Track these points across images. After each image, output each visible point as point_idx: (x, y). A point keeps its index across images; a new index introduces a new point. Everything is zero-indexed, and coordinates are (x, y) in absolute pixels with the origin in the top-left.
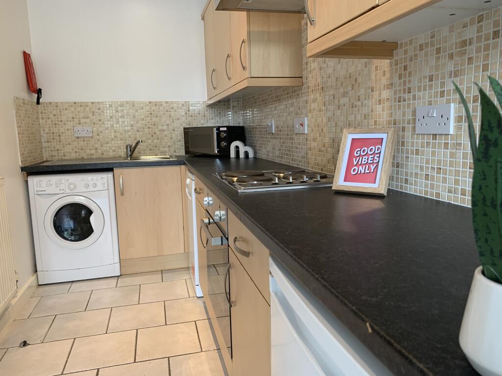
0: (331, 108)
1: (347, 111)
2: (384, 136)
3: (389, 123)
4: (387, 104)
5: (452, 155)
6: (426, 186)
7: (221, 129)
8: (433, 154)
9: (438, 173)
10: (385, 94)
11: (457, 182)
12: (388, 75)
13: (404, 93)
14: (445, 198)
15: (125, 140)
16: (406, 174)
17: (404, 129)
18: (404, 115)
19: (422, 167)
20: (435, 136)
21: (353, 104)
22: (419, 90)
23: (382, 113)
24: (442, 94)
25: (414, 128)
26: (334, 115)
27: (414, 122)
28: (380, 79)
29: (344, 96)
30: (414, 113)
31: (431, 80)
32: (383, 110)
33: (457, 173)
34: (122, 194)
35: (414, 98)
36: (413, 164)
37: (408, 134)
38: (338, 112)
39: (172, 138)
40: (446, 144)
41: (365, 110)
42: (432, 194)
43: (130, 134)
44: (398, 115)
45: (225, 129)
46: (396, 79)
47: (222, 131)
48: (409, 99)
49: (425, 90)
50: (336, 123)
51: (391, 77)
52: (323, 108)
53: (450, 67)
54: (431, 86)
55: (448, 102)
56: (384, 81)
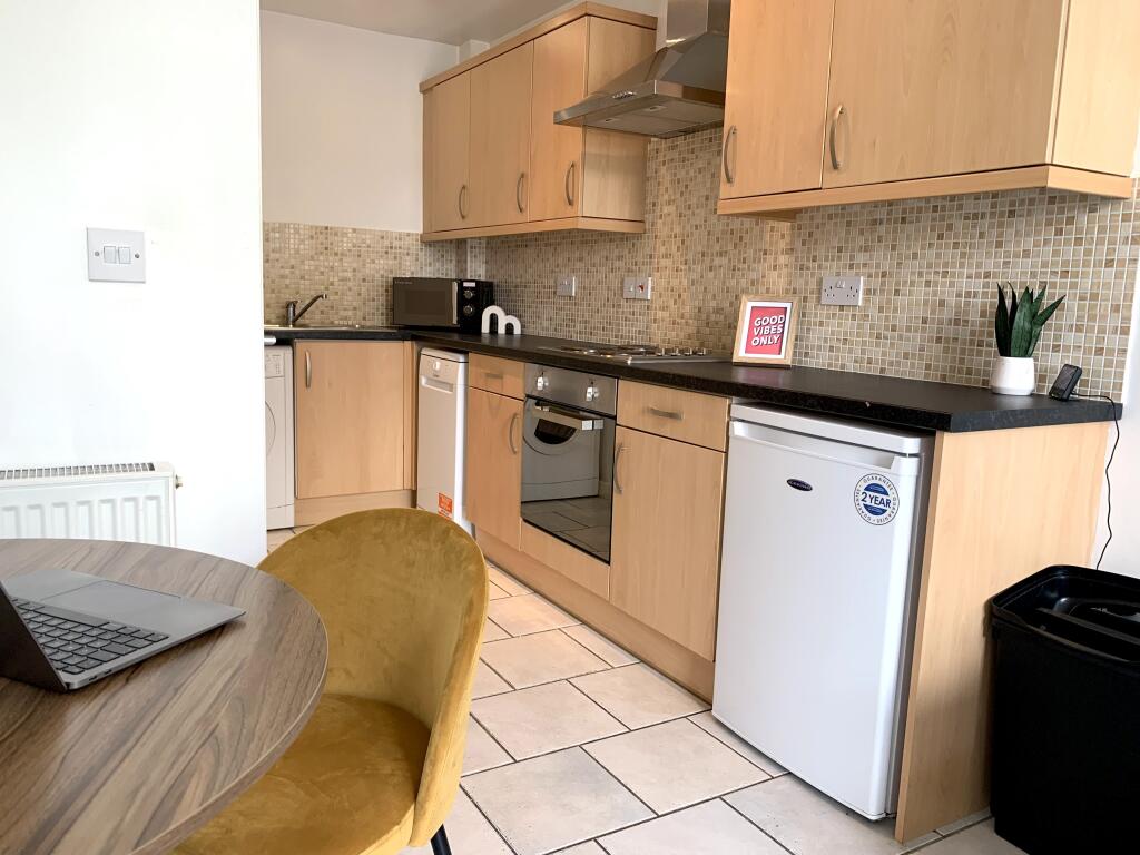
0: (699, 268)
1: (724, 275)
2: (788, 305)
3: (787, 291)
4: (784, 271)
5: (859, 326)
6: (830, 358)
7: (466, 284)
8: (840, 325)
9: (844, 344)
10: (783, 259)
11: (863, 352)
12: (787, 238)
13: (808, 259)
14: (851, 368)
15: (279, 292)
16: (807, 347)
17: (805, 299)
18: (807, 283)
19: (826, 340)
20: (842, 307)
21: (734, 266)
22: (827, 260)
23: (778, 280)
24: (851, 266)
25: (819, 299)
26: (702, 277)
27: (820, 293)
28: (777, 242)
29: (721, 255)
30: (820, 283)
31: (840, 250)
32: (779, 277)
33: (864, 343)
34: (307, 385)
35: (820, 267)
36: (815, 337)
37: (811, 304)
38: (711, 275)
39: (360, 294)
40: (854, 316)
41: (753, 275)
42: (836, 366)
43: (288, 282)
44: (799, 284)
45: (473, 285)
46: (798, 244)
47: (467, 288)
48: (814, 268)
49: (833, 260)
50: (705, 289)
51: (792, 242)
52: (683, 267)
53: (861, 241)
54: (839, 258)
55: (858, 275)
56: (782, 245)
